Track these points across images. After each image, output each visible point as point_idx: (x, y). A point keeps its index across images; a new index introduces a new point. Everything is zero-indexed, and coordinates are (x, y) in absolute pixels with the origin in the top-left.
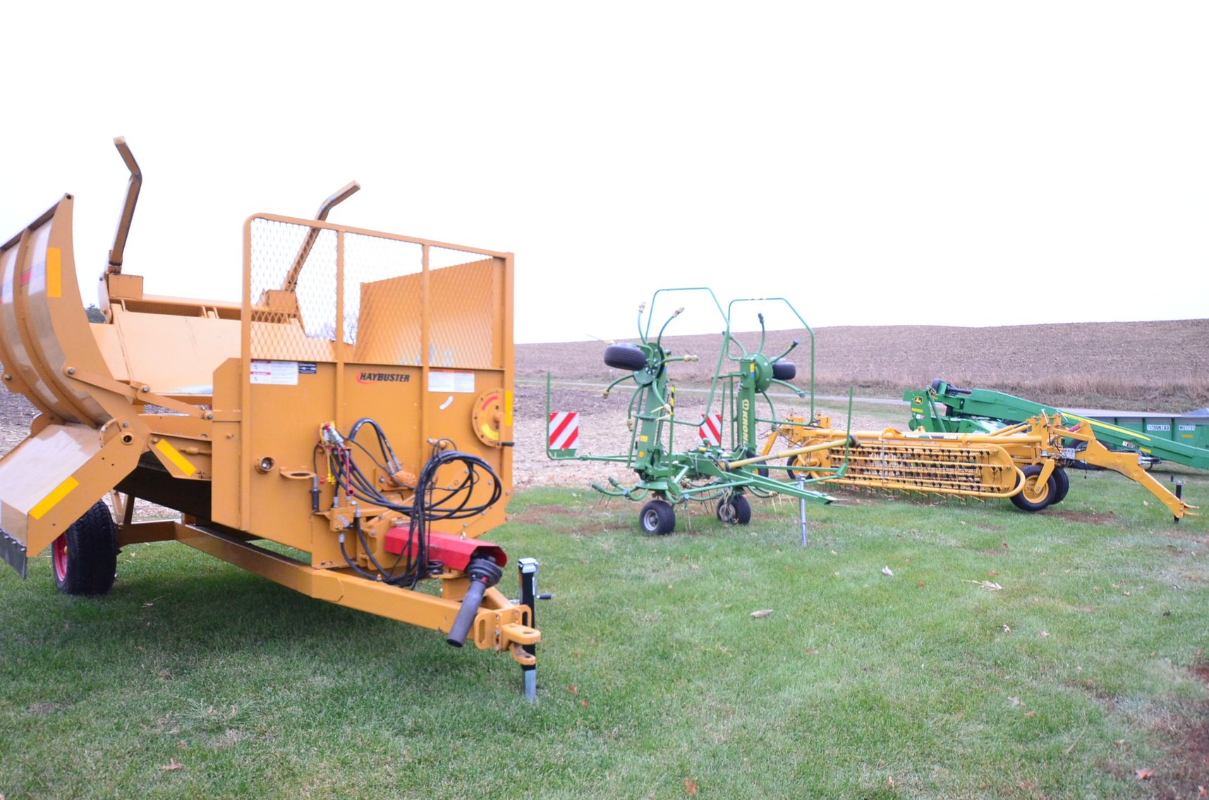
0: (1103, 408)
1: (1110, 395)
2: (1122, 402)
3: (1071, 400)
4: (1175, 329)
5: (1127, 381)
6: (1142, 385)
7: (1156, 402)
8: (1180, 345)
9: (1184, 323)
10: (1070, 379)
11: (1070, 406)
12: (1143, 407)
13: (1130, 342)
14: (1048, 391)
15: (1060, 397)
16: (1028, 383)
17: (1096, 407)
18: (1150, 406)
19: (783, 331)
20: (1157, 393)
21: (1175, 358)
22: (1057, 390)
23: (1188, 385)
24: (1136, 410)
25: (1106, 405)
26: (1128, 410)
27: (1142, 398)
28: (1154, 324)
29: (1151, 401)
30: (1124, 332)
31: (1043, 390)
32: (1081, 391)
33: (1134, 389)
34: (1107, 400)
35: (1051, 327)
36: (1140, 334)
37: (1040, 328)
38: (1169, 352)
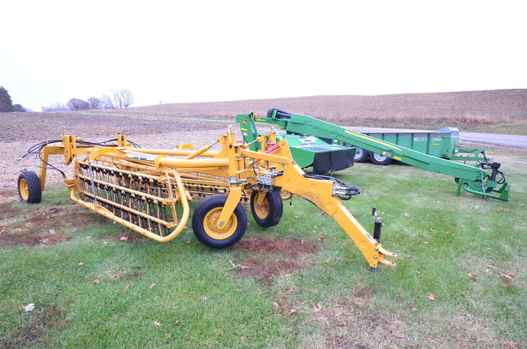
0: (412, 128)
1: (415, 123)
2: (420, 125)
3: (398, 125)
4: (448, 96)
5: (423, 116)
6: (429, 118)
7: (434, 125)
8: (449, 102)
9: (452, 93)
10: (399, 116)
11: (397, 128)
12: (429, 128)
13: (430, 101)
14: (389, 121)
15: (394, 124)
16: (381, 118)
17: (408, 128)
18: (432, 127)
19: (296, 98)
20: (435, 121)
21: (447, 107)
22: (393, 121)
23: (448, 118)
24: (425, 129)
25: (413, 127)
26: (422, 129)
27: (428, 124)
28: (440, 94)
29: (432, 125)
30: (428, 97)
31: (387, 121)
32: (403, 121)
33: (426, 120)
34: (414, 125)
35: (400, 95)
36: (434, 98)
37: (396, 96)
38: (445, 104)
